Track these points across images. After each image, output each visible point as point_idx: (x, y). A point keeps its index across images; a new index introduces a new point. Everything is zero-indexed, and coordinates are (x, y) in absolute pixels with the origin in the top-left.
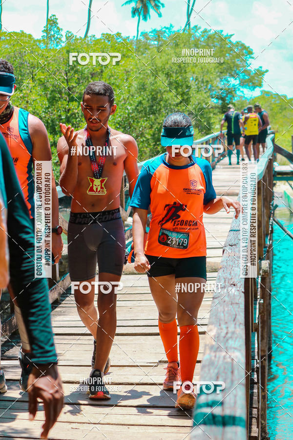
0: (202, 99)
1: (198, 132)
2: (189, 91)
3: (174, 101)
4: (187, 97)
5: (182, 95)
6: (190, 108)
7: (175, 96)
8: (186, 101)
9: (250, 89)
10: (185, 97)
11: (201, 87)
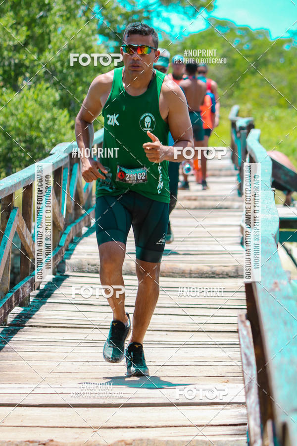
0: (79, 36)
1: (67, 118)
2: (47, 17)
3: (11, 39)
4: (40, 31)
5: (29, 25)
6: (48, 56)
7: (11, 27)
8: (39, 42)
9: (185, 13)
10: (38, 31)
11: (78, 7)
